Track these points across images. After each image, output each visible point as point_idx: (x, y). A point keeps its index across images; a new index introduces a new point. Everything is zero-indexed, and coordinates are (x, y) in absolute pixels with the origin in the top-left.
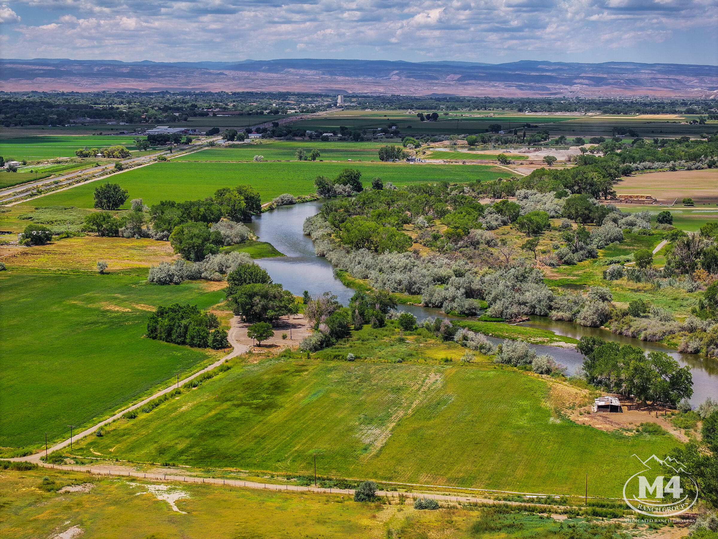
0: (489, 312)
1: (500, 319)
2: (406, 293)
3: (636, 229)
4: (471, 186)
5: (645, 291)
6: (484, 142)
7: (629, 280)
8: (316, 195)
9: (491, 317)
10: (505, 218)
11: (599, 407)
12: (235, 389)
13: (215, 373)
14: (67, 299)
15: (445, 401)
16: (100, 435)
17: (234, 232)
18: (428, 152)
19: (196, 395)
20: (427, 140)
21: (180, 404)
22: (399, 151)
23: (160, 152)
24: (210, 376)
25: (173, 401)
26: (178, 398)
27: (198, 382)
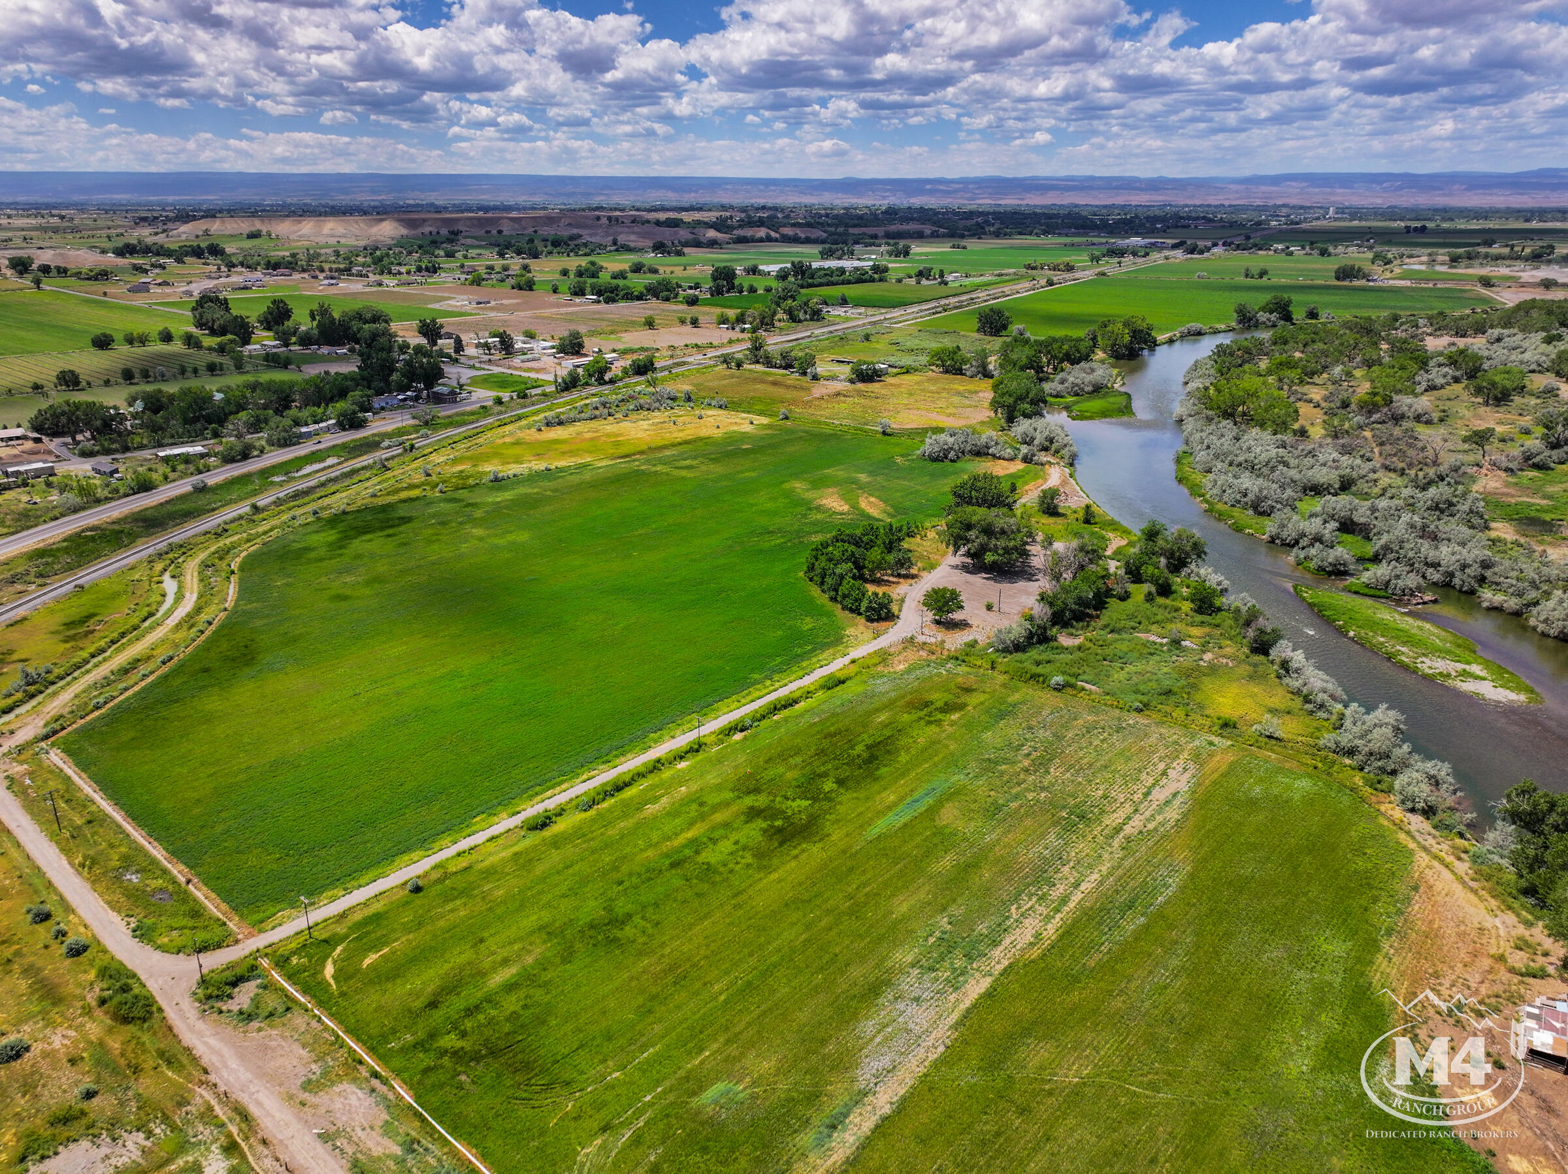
0: (1366, 577)
1: (1382, 593)
2: (1251, 512)
4: (1430, 318)
6: (1471, 258)
8: (1234, 324)
9: (1367, 586)
10: (1458, 374)
12: (798, 752)
13: (808, 694)
14: (796, 476)
15: (1153, 892)
16: (417, 889)
17: (1089, 378)
18: (1397, 270)
19: (720, 760)
20: (1402, 256)
21: (668, 787)
22: (1360, 270)
23: (1109, 266)
24: (790, 703)
25: (666, 774)
26: (682, 765)
27: (754, 720)
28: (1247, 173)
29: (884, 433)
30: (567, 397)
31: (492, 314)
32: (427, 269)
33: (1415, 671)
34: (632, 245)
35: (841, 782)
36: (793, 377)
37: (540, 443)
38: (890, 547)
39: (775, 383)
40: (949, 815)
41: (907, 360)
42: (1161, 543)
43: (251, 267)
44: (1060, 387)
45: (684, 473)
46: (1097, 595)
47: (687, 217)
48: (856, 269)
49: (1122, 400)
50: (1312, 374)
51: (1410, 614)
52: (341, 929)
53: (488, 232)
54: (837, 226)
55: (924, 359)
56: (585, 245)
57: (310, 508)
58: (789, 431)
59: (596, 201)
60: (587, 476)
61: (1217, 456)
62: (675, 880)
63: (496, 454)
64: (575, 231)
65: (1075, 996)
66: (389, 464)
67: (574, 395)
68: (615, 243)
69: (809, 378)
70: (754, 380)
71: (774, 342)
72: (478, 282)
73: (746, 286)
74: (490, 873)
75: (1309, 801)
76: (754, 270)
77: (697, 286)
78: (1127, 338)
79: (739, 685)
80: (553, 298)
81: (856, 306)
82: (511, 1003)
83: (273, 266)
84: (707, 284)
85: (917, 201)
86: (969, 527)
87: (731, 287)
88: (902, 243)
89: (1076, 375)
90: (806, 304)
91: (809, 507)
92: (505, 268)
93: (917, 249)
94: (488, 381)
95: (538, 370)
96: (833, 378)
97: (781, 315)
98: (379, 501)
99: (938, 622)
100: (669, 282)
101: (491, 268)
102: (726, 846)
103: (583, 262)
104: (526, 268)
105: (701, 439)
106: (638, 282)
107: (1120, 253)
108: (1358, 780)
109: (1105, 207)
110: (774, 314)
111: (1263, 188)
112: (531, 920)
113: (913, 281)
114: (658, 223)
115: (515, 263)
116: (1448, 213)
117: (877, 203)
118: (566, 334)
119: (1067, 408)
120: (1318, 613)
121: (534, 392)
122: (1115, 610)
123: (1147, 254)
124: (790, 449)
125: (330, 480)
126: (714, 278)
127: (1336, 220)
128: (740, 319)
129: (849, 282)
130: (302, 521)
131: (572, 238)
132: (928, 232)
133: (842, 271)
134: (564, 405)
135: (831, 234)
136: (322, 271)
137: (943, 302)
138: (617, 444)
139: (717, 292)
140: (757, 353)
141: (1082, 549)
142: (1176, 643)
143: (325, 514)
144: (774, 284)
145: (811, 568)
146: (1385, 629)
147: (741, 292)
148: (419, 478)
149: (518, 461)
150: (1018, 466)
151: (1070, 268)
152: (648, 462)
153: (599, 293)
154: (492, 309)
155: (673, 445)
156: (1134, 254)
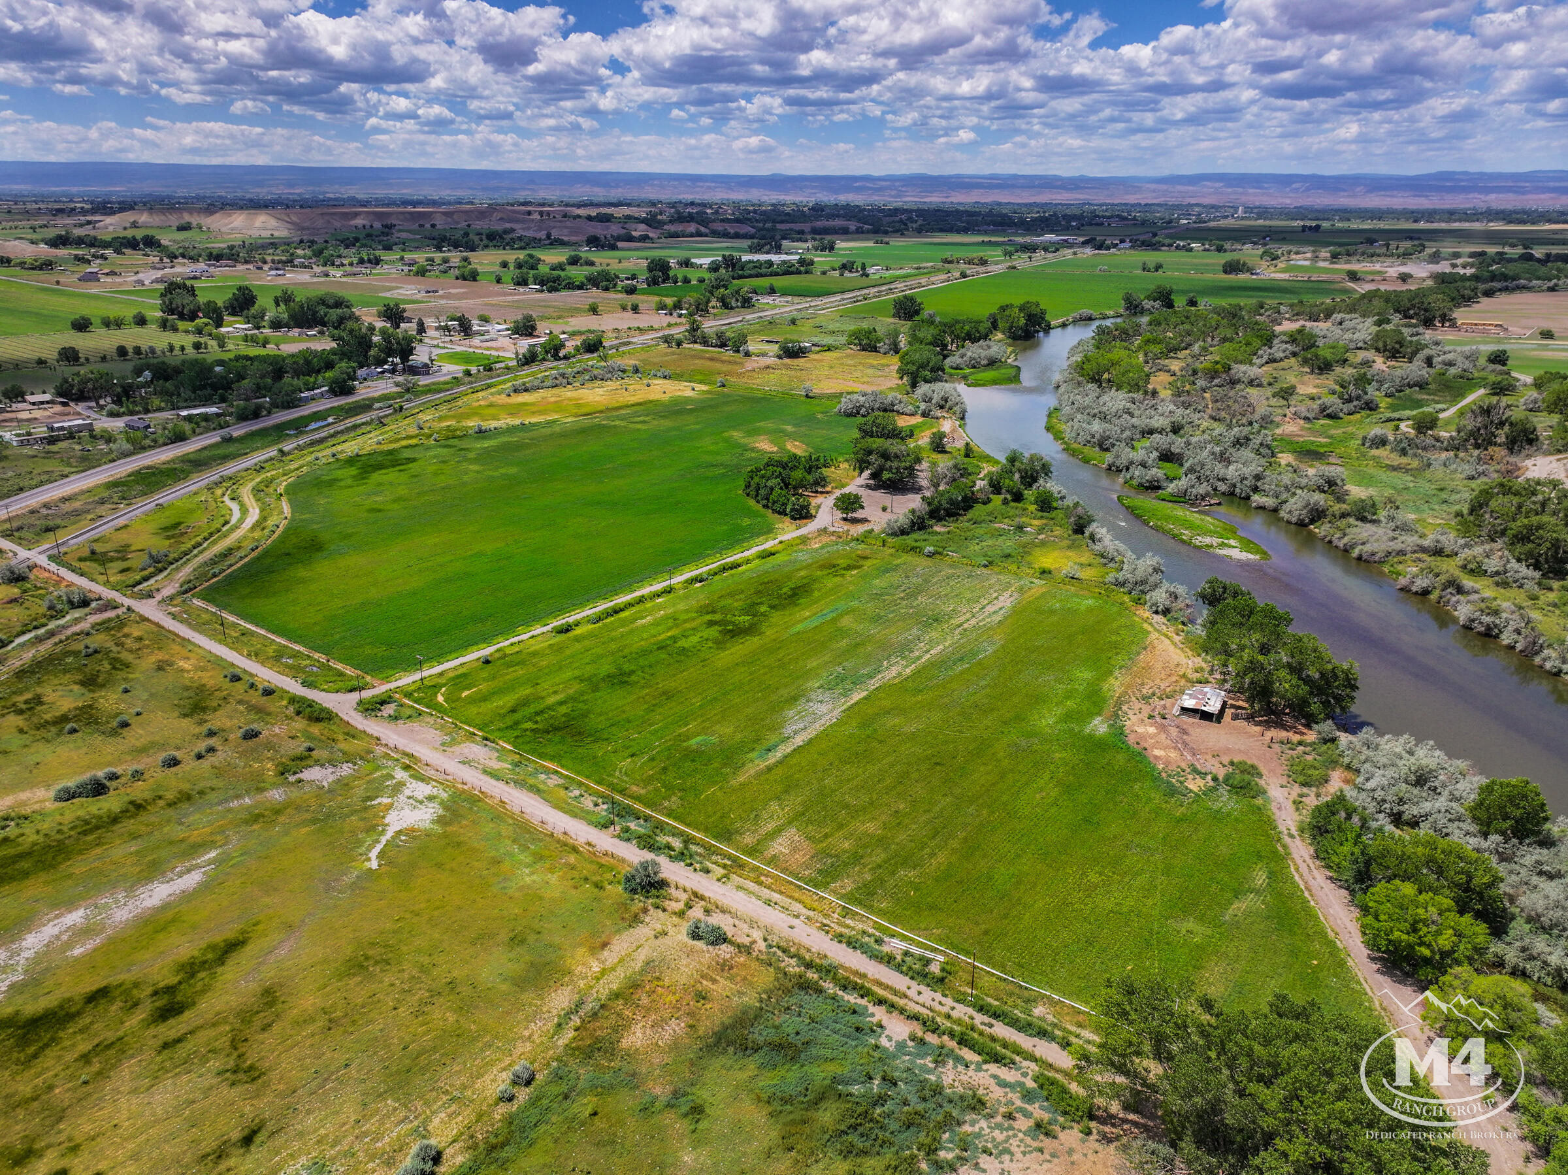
0: (1171, 489)
1: (1180, 499)
2: (1096, 448)
3: (1453, 371)
4: (1292, 306)
5: (1407, 471)
6: (1348, 255)
7: (1392, 451)
8: (1122, 311)
9: (1170, 494)
10: (1295, 350)
11: (1184, 710)
12: (742, 592)
13: (748, 561)
14: (734, 428)
15: (975, 654)
16: (487, 662)
17: (984, 353)
18: (1281, 266)
19: (686, 597)
20: (1289, 252)
21: (651, 612)
22: (1244, 264)
23: (1021, 261)
24: (735, 566)
25: (649, 605)
26: (660, 600)
27: (709, 574)
28: (1166, 173)
29: (807, 396)
30: (527, 370)
31: (443, 302)
32: (370, 261)
33: (1189, 544)
34: (566, 239)
35: (772, 607)
36: (728, 354)
37: (511, 405)
38: (809, 470)
39: (712, 359)
40: (846, 622)
41: (828, 340)
42: (1017, 464)
43: (194, 259)
44: (959, 361)
45: (639, 426)
46: (965, 499)
47: (619, 212)
48: (784, 262)
49: (1012, 372)
50: (1176, 349)
51: (1199, 512)
52: (442, 681)
53: (421, 226)
54: (765, 222)
55: (843, 339)
56: (520, 239)
57: (328, 452)
58: (725, 395)
59: (522, 196)
60: (557, 429)
61: (1078, 410)
62: (663, 655)
63: (475, 414)
64: (508, 225)
65: (920, 698)
66: (385, 421)
67: (534, 368)
68: (549, 236)
69: (741, 354)
70: (694, 357)
71: (710, 325)
72: (422, 272)
73: (680, 277)
74: (535, 654)
75: (1090, 610)
76: (686, 263)
77: (634, 277)
78: (1023, 321)
79: (697, 556)
80: (497, 288)
81: (783, 295)
82: (563, 709)
83: (216, 257)
84: (643, 276)
85: (844, 198)
86: (870, 453)
87: (666, 278)
88: (828, 238)
89: (974, 351)
90: (738, 292)
91: (745, 448)
92: (446, 261)
93: (840, 245)
94: (454, 357)
95: (497, 349)
96: (764, 355)
97: (714, 302)
98: (386, 448)
99: (845, 519)
100: (608, 273)
101: (431, 260)
102: (694, 640)
103: (522, 255)
104: (465, 259)
105: (651, 402)
106: (578, 273)
107: (1031, 248)
108: (1126, 598)
109: (1026, 205)
110: (708, 301)
111: (1179, 188)
112: (569, 674)
113: (837, 273)
114: (589, 218)
115: (455, 257)
116: (1346, 214)
117: (805, 200)
118: (520, 317)
119: (965, 378)
120: (1133, 513)
121: (498, 366)
122: (978, 510)
123: (1057, 250)
124: (726, 409)
125: (338, 433)
126: (650, 270)
127: (1243, 218)
128: (677, 306)
129: (777, 274)
130: (324, 461)
131: (506, 232)
132: (852, 228)
133: (770, 264)
134: (527, 375)
135: (759, 230)
136: (265, 262)
137: (863, 292)
138: (578, 406)
139: (652, 282)
140: (695, 334)
141: (956, 466)
142: (1020, 528)
143: (342, 456)
144: (707, 276)
145: (748, 486)
146: (1176, 520)
147: (676, 282)
148: (413, 431)
149: (495, 418)
150: (919, 419)
151: (983, 262)
152: (608, 418)
153: (542, 283)
154: (442, 297)
155: (627, 406)
156: (1046, 250)
